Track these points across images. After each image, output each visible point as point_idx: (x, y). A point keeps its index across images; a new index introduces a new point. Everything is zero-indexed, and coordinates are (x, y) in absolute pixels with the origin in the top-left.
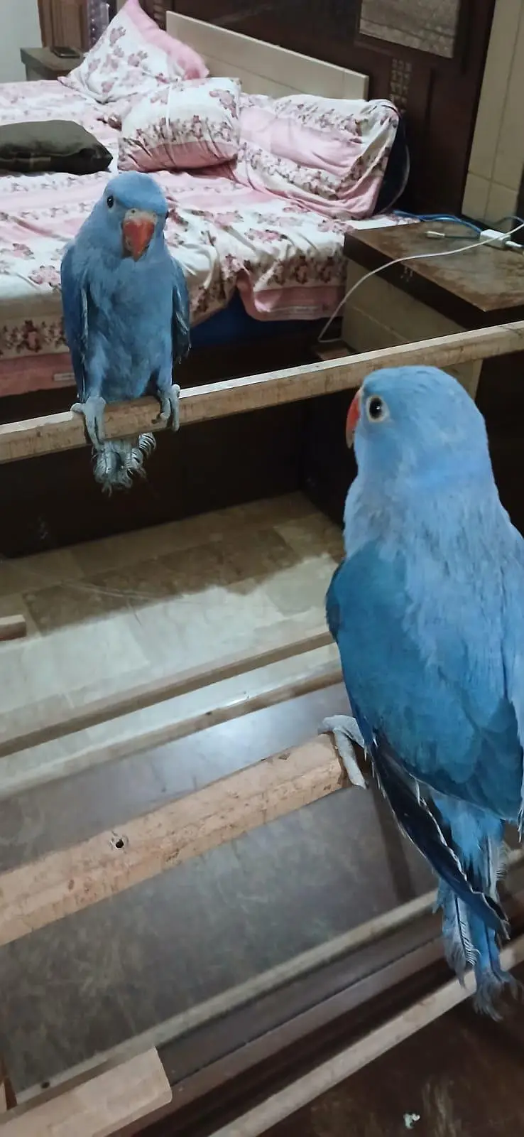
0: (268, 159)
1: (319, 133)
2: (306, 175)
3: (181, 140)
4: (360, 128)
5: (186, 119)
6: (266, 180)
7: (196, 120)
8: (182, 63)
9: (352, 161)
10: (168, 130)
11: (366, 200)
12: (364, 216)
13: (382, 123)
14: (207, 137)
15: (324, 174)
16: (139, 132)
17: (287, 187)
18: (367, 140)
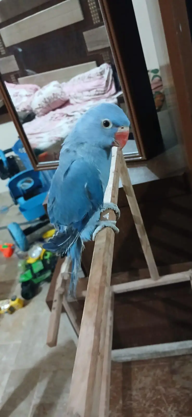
0: (79, 95)
1: (90, 81)
2: (93, 92)
3: (52, 101)
4: (102, 73)
5: (51, 95)
6: (81, 100)
7: (54, 94)
8: (31, 89)
9: (104, 83)
10: (47, 100)
11: (113, 89)
12: (115, 94)
13: (107, 69)
14: (59, 97)
15: (98, 89)
16: (39, 105)
17: (89, 98)
18: (105, 76)
